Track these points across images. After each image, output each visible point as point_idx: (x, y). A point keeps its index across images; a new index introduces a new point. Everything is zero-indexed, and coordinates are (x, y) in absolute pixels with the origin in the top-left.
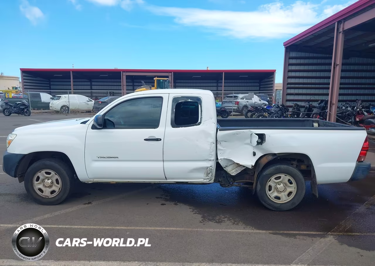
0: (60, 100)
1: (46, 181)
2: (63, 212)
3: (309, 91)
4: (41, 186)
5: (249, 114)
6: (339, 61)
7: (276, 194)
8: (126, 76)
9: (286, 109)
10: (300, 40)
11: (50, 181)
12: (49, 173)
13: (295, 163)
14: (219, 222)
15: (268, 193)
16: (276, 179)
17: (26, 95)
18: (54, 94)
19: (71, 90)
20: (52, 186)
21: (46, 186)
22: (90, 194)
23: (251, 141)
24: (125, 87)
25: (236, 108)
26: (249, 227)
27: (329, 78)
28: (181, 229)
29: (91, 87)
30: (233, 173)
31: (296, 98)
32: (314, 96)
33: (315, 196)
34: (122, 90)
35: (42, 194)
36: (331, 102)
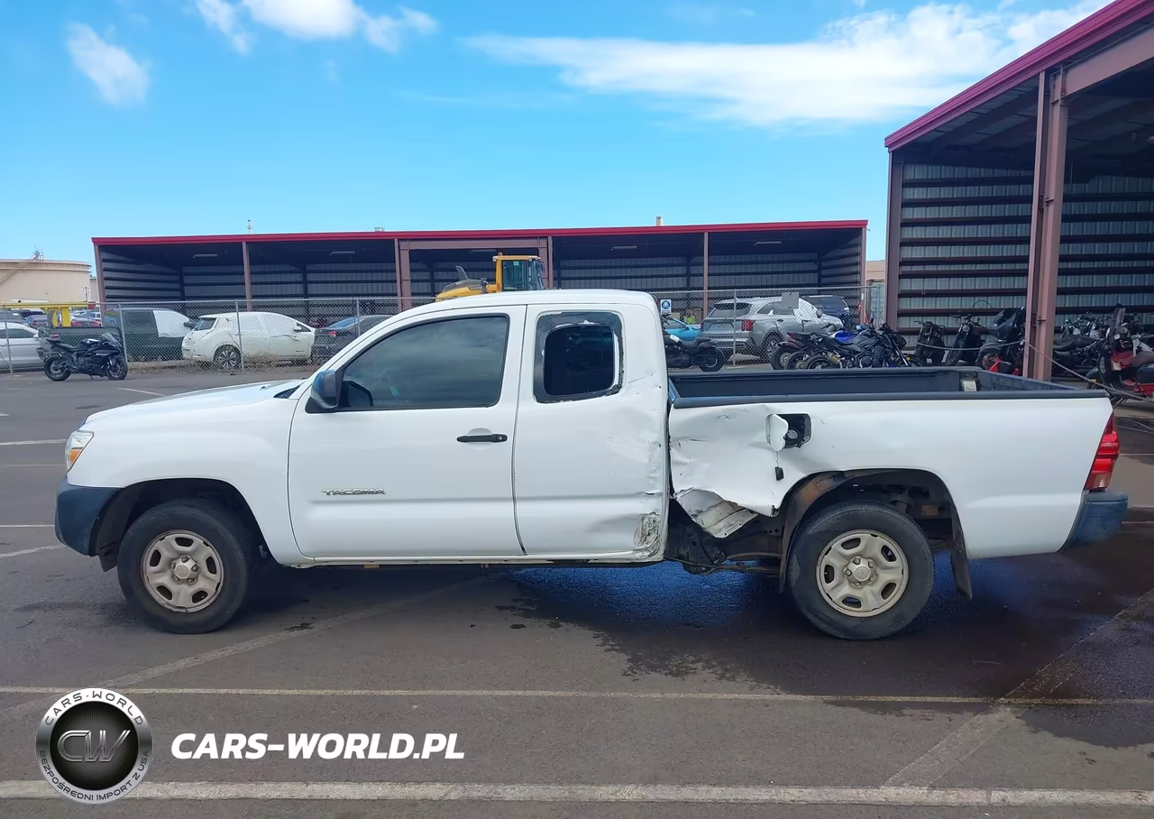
0: (213, 328)
1: (180, 563)
2: (229, 651)
3: (968, 284)
4: (165, 580)
5: (785, 358)
6: (1054, 189)
7: (846, 590)
8: (411, 251)
9: (895, 338)
10: (935, 130)
11: (189, 565)
12: (187, 542)
13: (903, 499)
14: (679, 673)
15: (825, 587)
16: (846, 545)
17: (113, 319)
18: (192, 312)
19: (244, 297)
20: (197, 577)
21: (179, 579)
22: (306, 601)
23: (768, 437)
24: (407, 286)
25: (744, 340)
26: (765, 685)
27: (1026, 241)
28: (570, 694)
29: (306, 289)
30: (721, 530)
31: (930, 304)
32: (985, 298)
33: (964, 594)
34: (399, 293)
35: (170, 602)
36: (1034, 315)
